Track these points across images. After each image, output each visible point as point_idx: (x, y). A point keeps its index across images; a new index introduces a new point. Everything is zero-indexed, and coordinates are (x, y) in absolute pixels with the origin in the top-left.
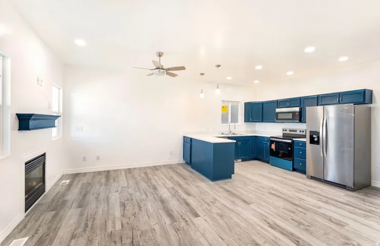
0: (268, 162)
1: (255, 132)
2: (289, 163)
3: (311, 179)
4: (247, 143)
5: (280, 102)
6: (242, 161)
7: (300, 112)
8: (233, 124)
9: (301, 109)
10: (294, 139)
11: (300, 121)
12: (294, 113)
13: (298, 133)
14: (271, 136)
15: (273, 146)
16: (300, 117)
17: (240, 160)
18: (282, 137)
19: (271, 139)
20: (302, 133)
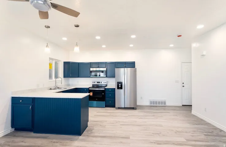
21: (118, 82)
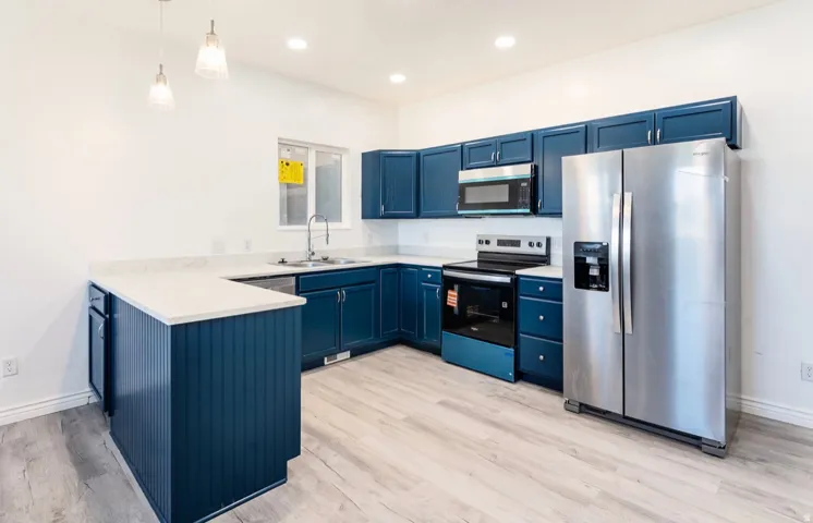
0: (436, 351)
1: (396, 251)
2: (503, 355)
3: (580, 412)
4: (370, 290)
5: (470, 148)
6: (352, 356)
7: (534, 180)
8: (323, 225)
9: (535, 169)
10: (518, 272)
11: (535, 211)
12: (513, 184)
13: (524, 249)
14: (447, 262)
15: (453, 298)
16: (534, 197)
17: (347, 354)
18: (475, 265)
19: (446, 273)
20: (536, 251)
21: (578, 245)
